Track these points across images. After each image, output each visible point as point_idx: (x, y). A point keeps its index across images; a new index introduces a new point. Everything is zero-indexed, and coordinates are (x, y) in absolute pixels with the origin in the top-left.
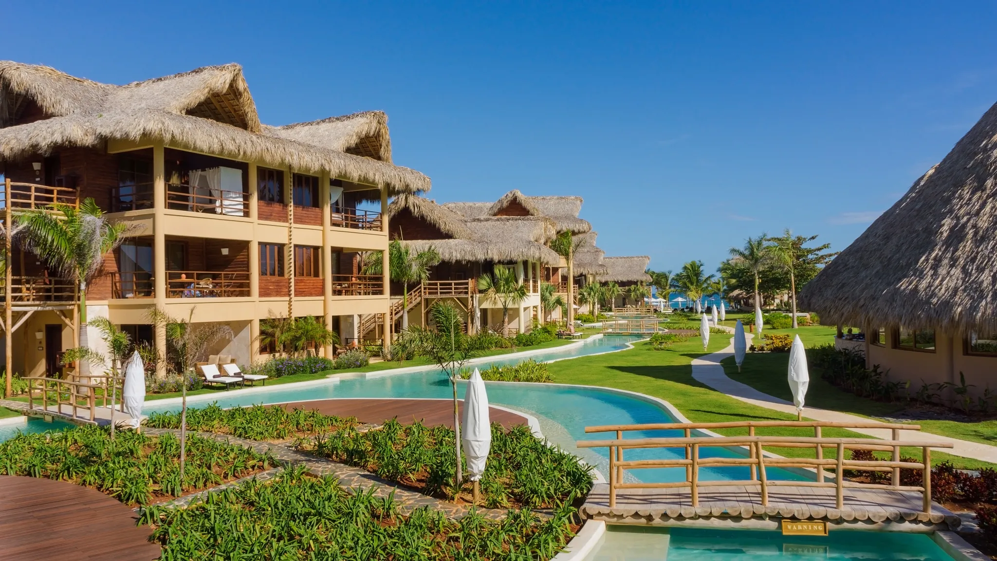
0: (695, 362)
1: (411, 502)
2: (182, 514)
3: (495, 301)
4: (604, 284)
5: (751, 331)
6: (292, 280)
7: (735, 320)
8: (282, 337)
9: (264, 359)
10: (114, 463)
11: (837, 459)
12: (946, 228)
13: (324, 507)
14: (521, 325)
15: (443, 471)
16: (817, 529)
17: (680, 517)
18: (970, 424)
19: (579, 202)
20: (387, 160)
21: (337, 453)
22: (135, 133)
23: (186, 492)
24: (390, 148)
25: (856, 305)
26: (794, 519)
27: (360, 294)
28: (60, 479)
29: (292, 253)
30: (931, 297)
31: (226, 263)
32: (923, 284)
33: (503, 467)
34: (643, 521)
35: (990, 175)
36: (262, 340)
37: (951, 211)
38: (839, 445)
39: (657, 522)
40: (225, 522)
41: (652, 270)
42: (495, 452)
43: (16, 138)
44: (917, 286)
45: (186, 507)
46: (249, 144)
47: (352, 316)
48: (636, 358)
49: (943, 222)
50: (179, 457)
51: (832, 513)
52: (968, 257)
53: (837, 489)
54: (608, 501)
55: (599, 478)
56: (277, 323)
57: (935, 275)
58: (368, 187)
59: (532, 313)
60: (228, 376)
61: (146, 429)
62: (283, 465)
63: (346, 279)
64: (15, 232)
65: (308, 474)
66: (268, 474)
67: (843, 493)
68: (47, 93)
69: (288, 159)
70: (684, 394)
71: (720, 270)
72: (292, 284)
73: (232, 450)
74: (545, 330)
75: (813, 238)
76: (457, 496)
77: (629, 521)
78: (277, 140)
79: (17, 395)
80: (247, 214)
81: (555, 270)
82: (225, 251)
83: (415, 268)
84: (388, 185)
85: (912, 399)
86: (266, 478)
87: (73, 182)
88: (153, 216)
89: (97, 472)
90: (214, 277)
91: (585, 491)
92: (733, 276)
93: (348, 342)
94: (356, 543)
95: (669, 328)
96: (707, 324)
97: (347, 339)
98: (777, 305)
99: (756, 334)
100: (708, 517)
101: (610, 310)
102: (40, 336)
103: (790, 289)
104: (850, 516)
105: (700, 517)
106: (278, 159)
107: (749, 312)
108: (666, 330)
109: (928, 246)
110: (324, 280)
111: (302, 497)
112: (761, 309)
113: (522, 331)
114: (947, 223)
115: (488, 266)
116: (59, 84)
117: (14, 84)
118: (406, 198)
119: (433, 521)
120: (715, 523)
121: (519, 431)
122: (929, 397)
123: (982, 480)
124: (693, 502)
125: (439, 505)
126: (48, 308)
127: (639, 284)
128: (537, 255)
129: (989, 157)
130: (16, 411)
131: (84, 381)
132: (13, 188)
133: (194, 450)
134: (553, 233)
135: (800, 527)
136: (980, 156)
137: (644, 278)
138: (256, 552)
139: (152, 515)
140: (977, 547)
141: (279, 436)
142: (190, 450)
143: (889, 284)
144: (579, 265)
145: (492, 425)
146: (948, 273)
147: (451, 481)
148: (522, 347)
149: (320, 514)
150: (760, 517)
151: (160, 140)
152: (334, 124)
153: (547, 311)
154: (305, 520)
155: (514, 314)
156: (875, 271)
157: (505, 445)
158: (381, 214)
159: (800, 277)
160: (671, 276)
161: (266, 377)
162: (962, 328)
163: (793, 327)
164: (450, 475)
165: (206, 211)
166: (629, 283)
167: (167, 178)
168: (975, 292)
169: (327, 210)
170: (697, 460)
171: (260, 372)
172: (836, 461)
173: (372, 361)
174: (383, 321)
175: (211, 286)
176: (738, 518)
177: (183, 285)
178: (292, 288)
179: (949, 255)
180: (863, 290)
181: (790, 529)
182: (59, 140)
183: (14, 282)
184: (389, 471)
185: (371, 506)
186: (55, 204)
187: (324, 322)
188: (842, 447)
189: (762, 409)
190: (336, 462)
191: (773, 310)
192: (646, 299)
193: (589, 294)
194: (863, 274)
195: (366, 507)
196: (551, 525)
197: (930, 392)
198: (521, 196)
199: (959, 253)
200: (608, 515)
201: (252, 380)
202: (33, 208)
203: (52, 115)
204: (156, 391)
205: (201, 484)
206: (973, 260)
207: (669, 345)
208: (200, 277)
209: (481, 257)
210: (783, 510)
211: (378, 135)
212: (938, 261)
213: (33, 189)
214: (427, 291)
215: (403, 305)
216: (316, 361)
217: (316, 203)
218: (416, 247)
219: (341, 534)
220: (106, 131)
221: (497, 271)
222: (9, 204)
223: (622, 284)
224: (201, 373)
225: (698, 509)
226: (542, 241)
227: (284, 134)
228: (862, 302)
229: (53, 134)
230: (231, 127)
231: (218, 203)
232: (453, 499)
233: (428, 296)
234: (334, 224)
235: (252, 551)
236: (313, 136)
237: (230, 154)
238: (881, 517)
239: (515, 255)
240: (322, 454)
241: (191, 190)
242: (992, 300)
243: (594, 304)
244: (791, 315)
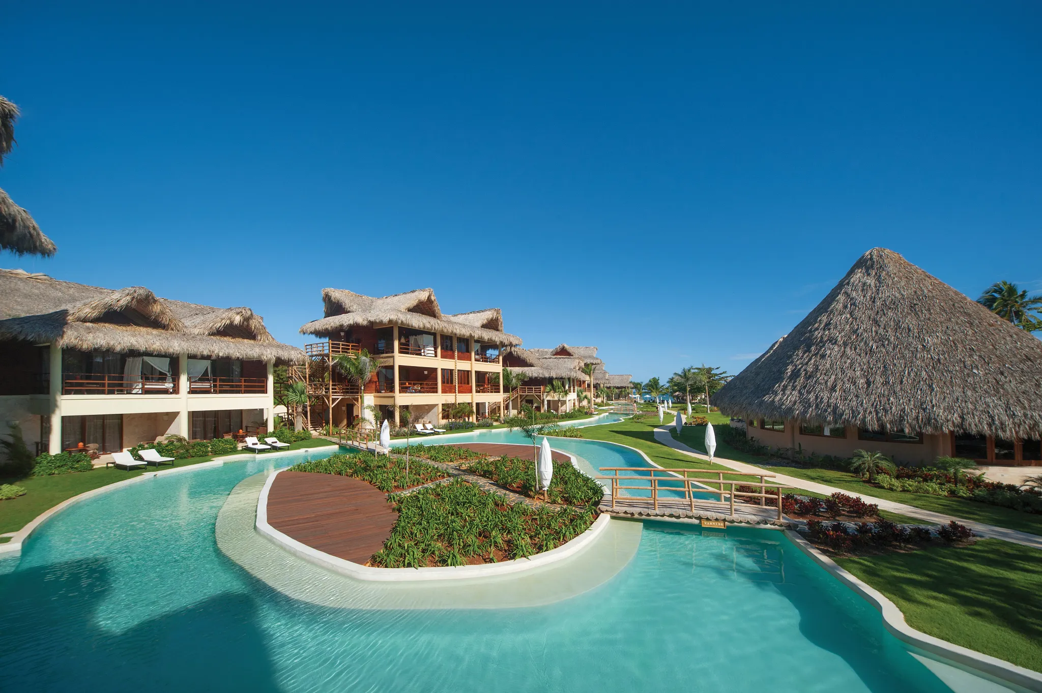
0: (656, 430)
1: (514, 498)
2: (407, 499)
3: (555, 397)
4: (609, 388)
5: (685, 414)
6: (457, 386)
7: (676, 407)
8: (452, 412)
9: (444, 422)
10: (377, 471)
11: (731, 491)
12: (789, 370)
13: (472, 500)
14: (568, 408)
15: (529, 484)
16: (720, 525)
17: (648, 515)
18: (803, 470)
19: (595, 350)
20: (501, 331)
21: (479, 471)
22: (385, 320)
23: (409, 487)
24: (503, 325)
25: (741, 407)
26: (708, 519)
27: (489, 392)
28: (353, 477)
29: (457, 373)
30: (782, 405)
31: (426, 378)
32: (777, 398)
33: (559, 483)
34: (629, 515)
35: (814, 344)
36: (443, 414)
37: (792, 362)
38: (731, 484)
39: (636, 516)
40: (427, 504)
41: (633, 381)
42: (555, 475)
43: (333, 322)
44: (774, 399)
45: (409, 495)
46: (437, 324)
47: (485, 403)
48: (627, 427)
49: (788, 367)
50: (406, 469)
51: (728, 517)
52: (801, 386)
53: (731, 506)
54: (611, 504)
55: (607, 491)
56: (450, 405)
57: (784, 394)
58: (491, 343)
59: (573, 402)
60: (427, 429)
61: (391, 454)
62: (453, 476)
63: (482, 386)
64: (333, 363)
65: (465, 481)
66: (446, 480)
67: (734, 507)
68: (347, 302)
69: (455, 331)
70: (650, 447)
71: (668, 382)
72: (457, 388)
73: (430, 467)
74: (579, 410)
75: (718, 368)
76: (536, 497)
77: (622, 515)
78: (449, 322)
79: (334, 434)
80: (436, 356)
81: (584, 382)
82: (426, 372)
83: (514, 381)
84: (501, 342)
85: (772, 455)
86: (445, 482)
87: (358, 341)
88: (393, 357)
89: (369, 475)
90: (421, 384)
91: (599, 498)
92: (675, 385)
93: (484, 414)
94: (488, 519)
95: (642, 411)
96: (662, 409)
97: (483, 413)
98: (699, 400)
99: (688, 415)
100: (663, 516)
101: (612, 400)
102: (344, 408)
103: (705, 393)
104: (738, 520)
105: (658, 515)
106: (450, 331)
107: (684, 403)
108: (641, 412)
109: (780, 379)
110: (471, 386)
111: (462, 493)
112: (690, 403)
113: (568, 411)
114: (790, 368)
115: (550, 381)
116: (352, 298)
117: (332, 298)
118: (511, 348)
119: (524, 509)
120: (667, 519)
121: (566, 464)
122: (781, 454)
123: (810, 504)
124: (654, 507)
125: (528, 501)
126: (347, 397)
127: (626, 388)
128: (575, 376)
129: (813, 335)
130: (334, 443)
131: (363, 431)
132: (332, 344)
133: (412, 466)
134: (582, 364)
135: (711, 524)
136: (808, 335)
137: (629, 385)
138: (441, 520)
139: (394, 498)
140: (807, 540)
141: (451, 461)
142: (410, 466)
143: (758, 398)
144: (596, 379)
145: (553, 460)
146: (791, 393)
147: (533, 489)
148: (567, 419)
149: (471, 503)
150: (690, 517)
151: (396, 322)
152: (476, 314)
153: (580, 401)
154: (464, 505)
155: (564, 403)
156: (751, 390)
157: (559, 471)
158: (499, 356)
159: (711, 387)
160: (643, 385)
161: (445, 430)
162: (799, 422)
163: (707, 412)
164: (532, 486)
165: (417, 354)
166: (621, 387)
167: (399, 340)
168: (806, 404)
169: (473, 354)
170: (657, 487)
171: (442, 428)
172: (730, 492)
173: (495, 424)
174: (500, 405)
175: (419, 388)
176: (678, 517)
177: (407, 388)
178: (457, 390)
179: (791, 384)
180: (745, 400)
181: (706, 524)
182: (352, 323)
183: (333, 385)
184: (503, 482)
185: (495, 499)
186: (350, 351)
187: (472, 405)
188: (734, 485)
189: (691, 457)
190: (478, 475)
191: (697, 403)
192: (630, 395)
193: (601, 393)
194: (745, 392)
195: (492, 500)
196: (583, 516)
197: (782, 452)
198: (567, 346)
199: (796, 383)
200: (611, 512)
201: (439, 432)
202: (341, 353)
203: (349, 312)
204: (394, 436)
205: (416, 484)
206: (805, 387)
207: (642, 420)
208: (414, 384)
209: (547, 375)
210: (702, 515)
211: (497, 319)
212: (785, 388)
213: (341, 345)
214: (521, 391)
215: (509, 397)
216: (468, 423)
217: (468, 351)
218: (516, 370)
219: (480, 514)
220: (372, 319)
221: (554, 383)
222: (331, 351)
223: (618, 388)
224: (415, 427)
225: (657, 511)
226: (577, 368)
227: (453, 319)
228: (744, 406)
229: (349, 320)
230: (429, 317)
231: (422, 351)
232: (534, 498)
233: (521, 393)
234: (476, 360)
235: (439, 519)
236: (466, 320)
237: (428, 328)
238: (754, 521)
239: (564, 375)
240: (471, 471)
241: (410, 345)
242: (816, 408)
243: (604, 398)
244: (706, 406)
